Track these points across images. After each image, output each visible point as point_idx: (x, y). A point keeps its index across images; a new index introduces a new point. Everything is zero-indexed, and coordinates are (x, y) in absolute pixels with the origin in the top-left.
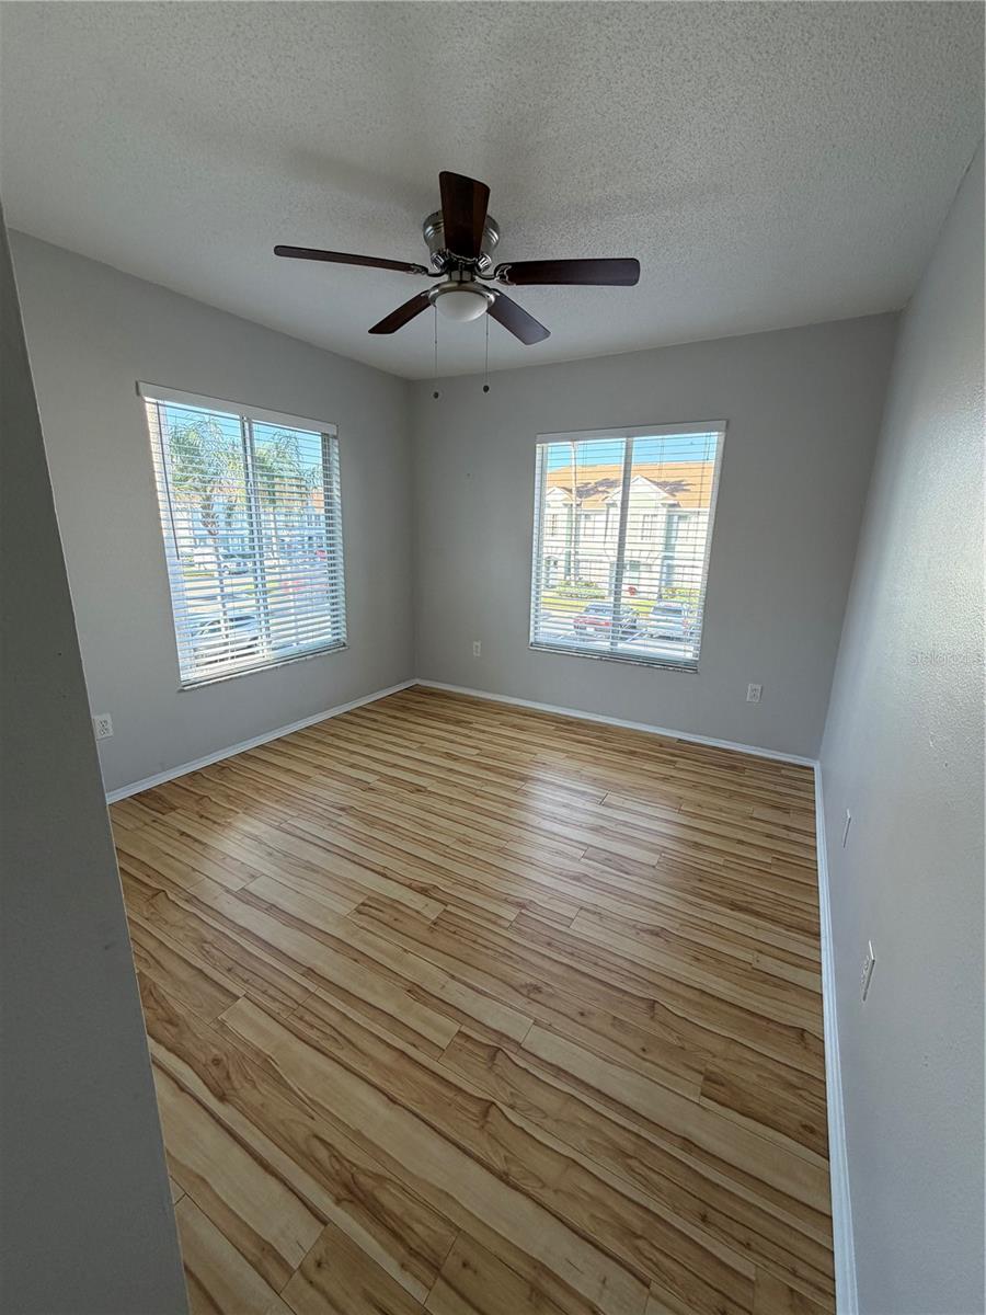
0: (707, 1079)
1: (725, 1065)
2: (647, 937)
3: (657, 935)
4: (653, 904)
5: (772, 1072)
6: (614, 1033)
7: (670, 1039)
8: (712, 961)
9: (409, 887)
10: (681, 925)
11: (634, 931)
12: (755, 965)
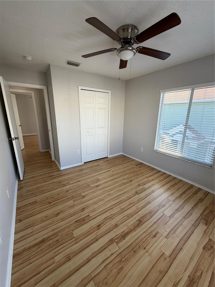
0: (37, 202)
1: (35, 206)
2: (59, 212)
3: (57, 214)
4: (63, 219)
5: (26, 211)
6: (53, 196)
7: (44, 202)
8: (43, 219)
9: (100, 184)
10: (54, 221)
11: (62, 210)
12: (33, 227)
